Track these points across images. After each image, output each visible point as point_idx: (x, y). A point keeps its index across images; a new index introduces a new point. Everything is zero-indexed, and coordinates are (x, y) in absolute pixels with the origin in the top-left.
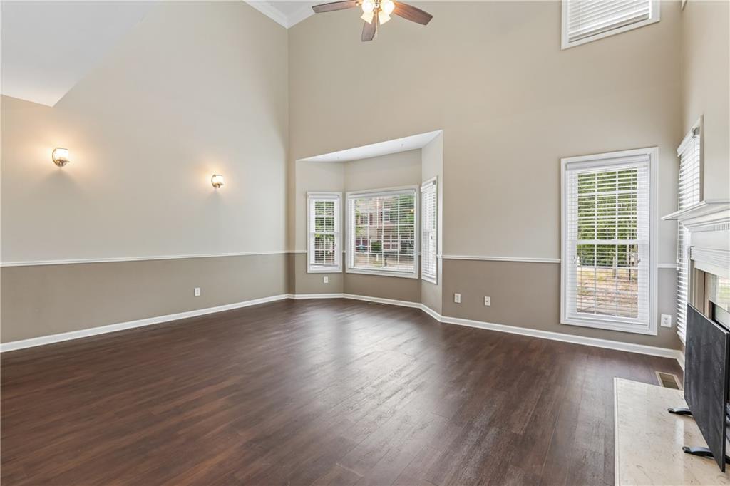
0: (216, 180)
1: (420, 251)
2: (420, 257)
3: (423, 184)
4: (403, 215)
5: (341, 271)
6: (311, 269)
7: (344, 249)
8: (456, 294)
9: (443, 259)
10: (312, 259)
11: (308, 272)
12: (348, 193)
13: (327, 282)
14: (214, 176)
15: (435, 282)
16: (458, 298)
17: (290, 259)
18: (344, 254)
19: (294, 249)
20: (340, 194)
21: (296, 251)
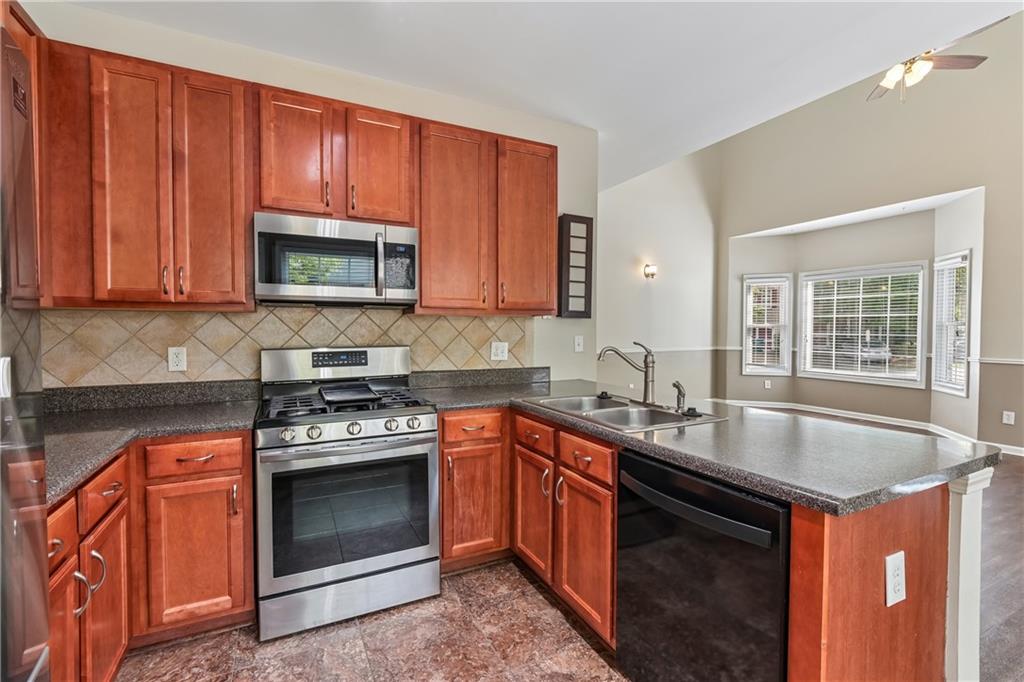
0: (649, 270)
1: (930, 350)
2: (929, 360)
3: (936, 259)
4: (898, 303)
5: (790, 374)
6: (747, 370)
7: (794, 345)
8: (1005, 413)
9: (981, 363)
10: (749, 356)
11: (744, 373)
12: (801, 275)
13: (769, 387)
14: (647, 266)
15: (964, 394)
16: (1009, 418)
17: (718, 358)
18: (794, 353)
19: (725, 345)
20: (790, 275)
21: (728, 348)
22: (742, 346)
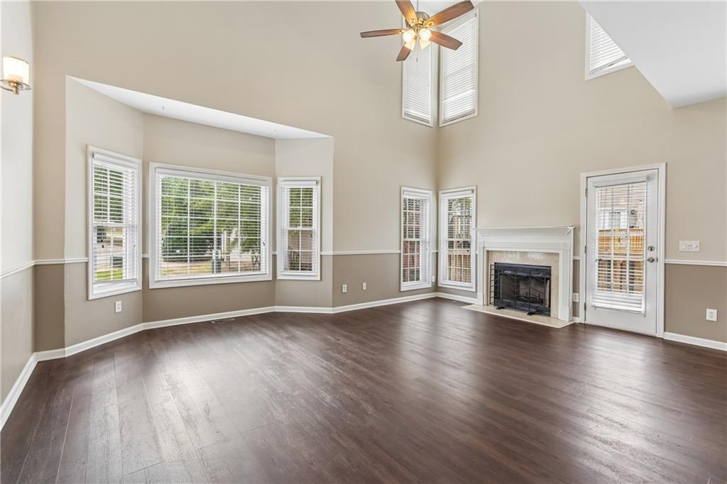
1: (274, 249)
2: (274, 256)
3: (281, 178)
5: (141, 287)
6: (95, 292)
7: (144, 250)
8: (343, 286)
9: (334, 256)
11: (91, 298)
13: (120, 310)
15: (317, 279)
16: (345, 288)
17: (40, 276)
18: (144, 260)
19: (63, 258)
20: (140, 162)
21: (67, 260)
22: (87, 255)
